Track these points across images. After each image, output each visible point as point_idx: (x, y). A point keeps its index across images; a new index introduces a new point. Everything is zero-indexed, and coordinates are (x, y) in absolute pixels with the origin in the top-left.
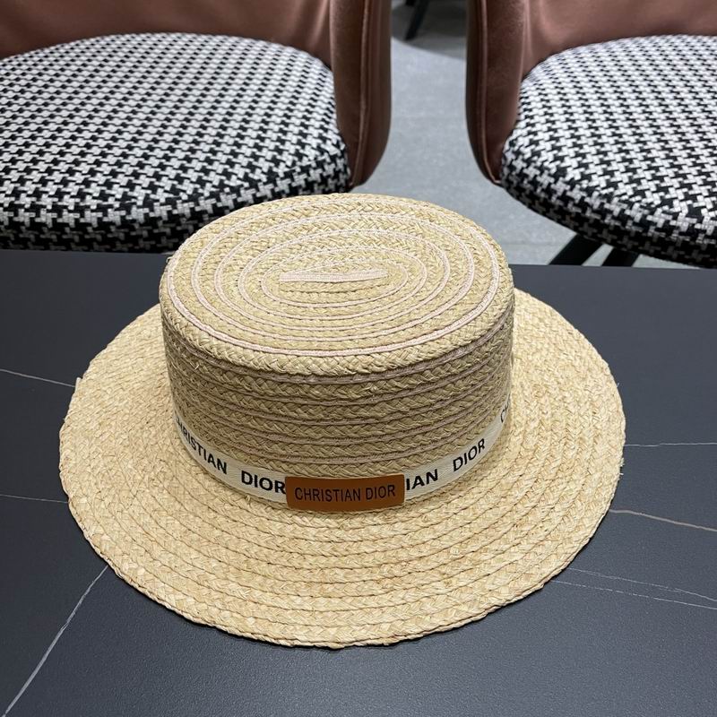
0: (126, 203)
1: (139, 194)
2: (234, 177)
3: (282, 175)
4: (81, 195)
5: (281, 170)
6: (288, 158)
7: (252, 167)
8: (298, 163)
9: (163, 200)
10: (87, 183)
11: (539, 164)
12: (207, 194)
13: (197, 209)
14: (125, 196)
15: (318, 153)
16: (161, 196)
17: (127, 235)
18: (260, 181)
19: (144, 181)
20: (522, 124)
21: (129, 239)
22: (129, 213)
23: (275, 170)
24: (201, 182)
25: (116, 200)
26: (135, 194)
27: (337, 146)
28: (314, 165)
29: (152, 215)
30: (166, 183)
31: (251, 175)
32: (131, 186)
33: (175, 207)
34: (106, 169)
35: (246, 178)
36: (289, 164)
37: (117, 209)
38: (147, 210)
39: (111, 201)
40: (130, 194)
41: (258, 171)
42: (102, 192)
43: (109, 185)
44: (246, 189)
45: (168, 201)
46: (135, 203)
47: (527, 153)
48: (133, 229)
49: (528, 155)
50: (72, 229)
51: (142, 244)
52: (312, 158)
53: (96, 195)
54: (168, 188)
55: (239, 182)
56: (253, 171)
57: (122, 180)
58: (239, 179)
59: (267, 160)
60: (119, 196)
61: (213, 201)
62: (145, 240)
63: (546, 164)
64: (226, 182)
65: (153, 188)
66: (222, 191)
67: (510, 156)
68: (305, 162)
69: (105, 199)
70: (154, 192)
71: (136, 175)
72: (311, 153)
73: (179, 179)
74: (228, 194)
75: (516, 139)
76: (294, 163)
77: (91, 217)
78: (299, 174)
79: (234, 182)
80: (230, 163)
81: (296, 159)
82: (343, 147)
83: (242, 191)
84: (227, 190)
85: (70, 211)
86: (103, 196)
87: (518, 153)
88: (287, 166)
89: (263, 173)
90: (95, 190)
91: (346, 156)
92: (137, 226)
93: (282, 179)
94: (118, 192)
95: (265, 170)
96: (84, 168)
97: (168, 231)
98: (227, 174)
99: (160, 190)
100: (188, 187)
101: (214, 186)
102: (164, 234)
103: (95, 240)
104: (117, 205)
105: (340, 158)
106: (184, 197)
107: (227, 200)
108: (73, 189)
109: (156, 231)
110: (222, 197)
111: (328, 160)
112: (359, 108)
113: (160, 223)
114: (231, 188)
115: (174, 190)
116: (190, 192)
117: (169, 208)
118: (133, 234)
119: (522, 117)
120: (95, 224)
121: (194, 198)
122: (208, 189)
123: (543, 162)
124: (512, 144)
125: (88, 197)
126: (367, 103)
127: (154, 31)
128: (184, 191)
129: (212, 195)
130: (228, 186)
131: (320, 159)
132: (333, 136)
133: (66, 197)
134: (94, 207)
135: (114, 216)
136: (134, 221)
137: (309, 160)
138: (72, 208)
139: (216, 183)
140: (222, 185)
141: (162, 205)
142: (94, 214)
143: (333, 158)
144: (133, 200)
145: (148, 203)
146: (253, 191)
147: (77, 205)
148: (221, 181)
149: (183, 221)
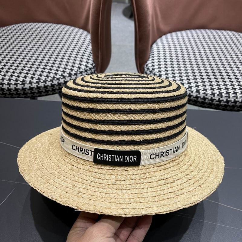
0: (23, 83)
1: (28, 80)
2: (58, 75)
3: (73, 74)
4: (10, 80)
5: (73, 73)
6: (75, 69)
7: (64, 72)
8: (79, 71)
9: (35, 82)
10: (12, 76)
11: (154, 73)
12: (49, 80)
13: (46, 85)
14: (23, 81)
15: (85, 67)
16: (35, 81)
17: (24, 92)
18: (66, 76)
19: (30, 76)
20: (150, 59)
21: (24, 93)
22: (24, 86)
23: (71, 73)
24: (47, 76)
25: (21, 82)
26: (26, 80)
27: (92, 65)
28: (84, 71)
29: (32, 86)
30: (36, 77)
31: (63, 74)
32: (25, 77)
33: (39, 84)
34: (18, 71)
35: (62, 75)
36: (76, 70)
37: (21, 85)
38: (30, 85)
39: (19, 82)
40: (25, 80)
41: (66, 73)
42: (16, 79)
43: (18, 76)
44: (62, 79)
45: (37, 82)
46: (26, 83)
47: (151, 69)
48: (26, 91)
49: (151, 70)
50: (6, 90)
51: (28, 95)
52: (83, 69)
53: (14, 80)
54: (37, 78)
55: (59, 77)
56: (64, 73)
57: (23, 75)
58: (59, 75)
59: (69, 69)
60: (21, 80)
61: (51, 82)
62: (30, 94)
63: (156, 73)
64: (55, 77)
65: (32, 78)
66: (54, 79)
67: (146, 69)
68: (81, 70)
69: (17, 81)
70: (33, 79)
71: (27, 73)
72: (83, 67)
73: (41, 75)
74: (56, 80)
75: (148, 64)
76: (77, 70)
77: (12, 87)
78: (79, 74)
79: (58, 76)
80: (57, 70)
81: (78, 69)
82: (94, 65)
83: (60, 79)
84: (56, 79)
85: (6, 85)
86: (17, 80)
87: (148, 69)
88: (75, 71)
89: (67, 73)
90: (14, 78)
91: (95, 68)
92: (27, 90)
93: (73, 75)
94: (21, 79)
95: (68, 73)
96: (11, 71)
97: (37, 91)
98: (56, 74)
99: (34, 79)
100: (43, 78)
101: (51, 78)
102: (35, 92)
103: (14, 94)
104: (21, 83)
105: (93, 68)
106: (42, 81)
107: (56, 82)
108: (7, 78)
109: (33, 91)
110: (54, 81)
111: (89, 69)
112: (98, 53)
113: (34, 89)
114: (57, 78)
115: (39, 79)
116: (44, 79)
117: (37, 84)
118: (26, 92)
119: (151, 57)
120: (14, 89)
121: (45, 81)
122: (50, 79)
123: (155, 72)
124: (147, 66)
125: (12, 81)
126: (101, 52)
127: (39, 22)
128: (42, 79)
129: (51, 81)
130: (56, 78)
131: (86, 69)
132: (91, 62)
133: (5, 80)
134: (13, 84)
135: (20, 87)
136: (26, 88)
137: (83, 70)
138: (6, 84)
139: (52, 77)
140: (54, 77)
141: (35, 83)
142: (13, 86)
143: (90, 69)
144: (26, 82)
145: (31, 83)
146: (64, 79)
147: (8, 83)
148: (54, 76)
149: (41, 88)
